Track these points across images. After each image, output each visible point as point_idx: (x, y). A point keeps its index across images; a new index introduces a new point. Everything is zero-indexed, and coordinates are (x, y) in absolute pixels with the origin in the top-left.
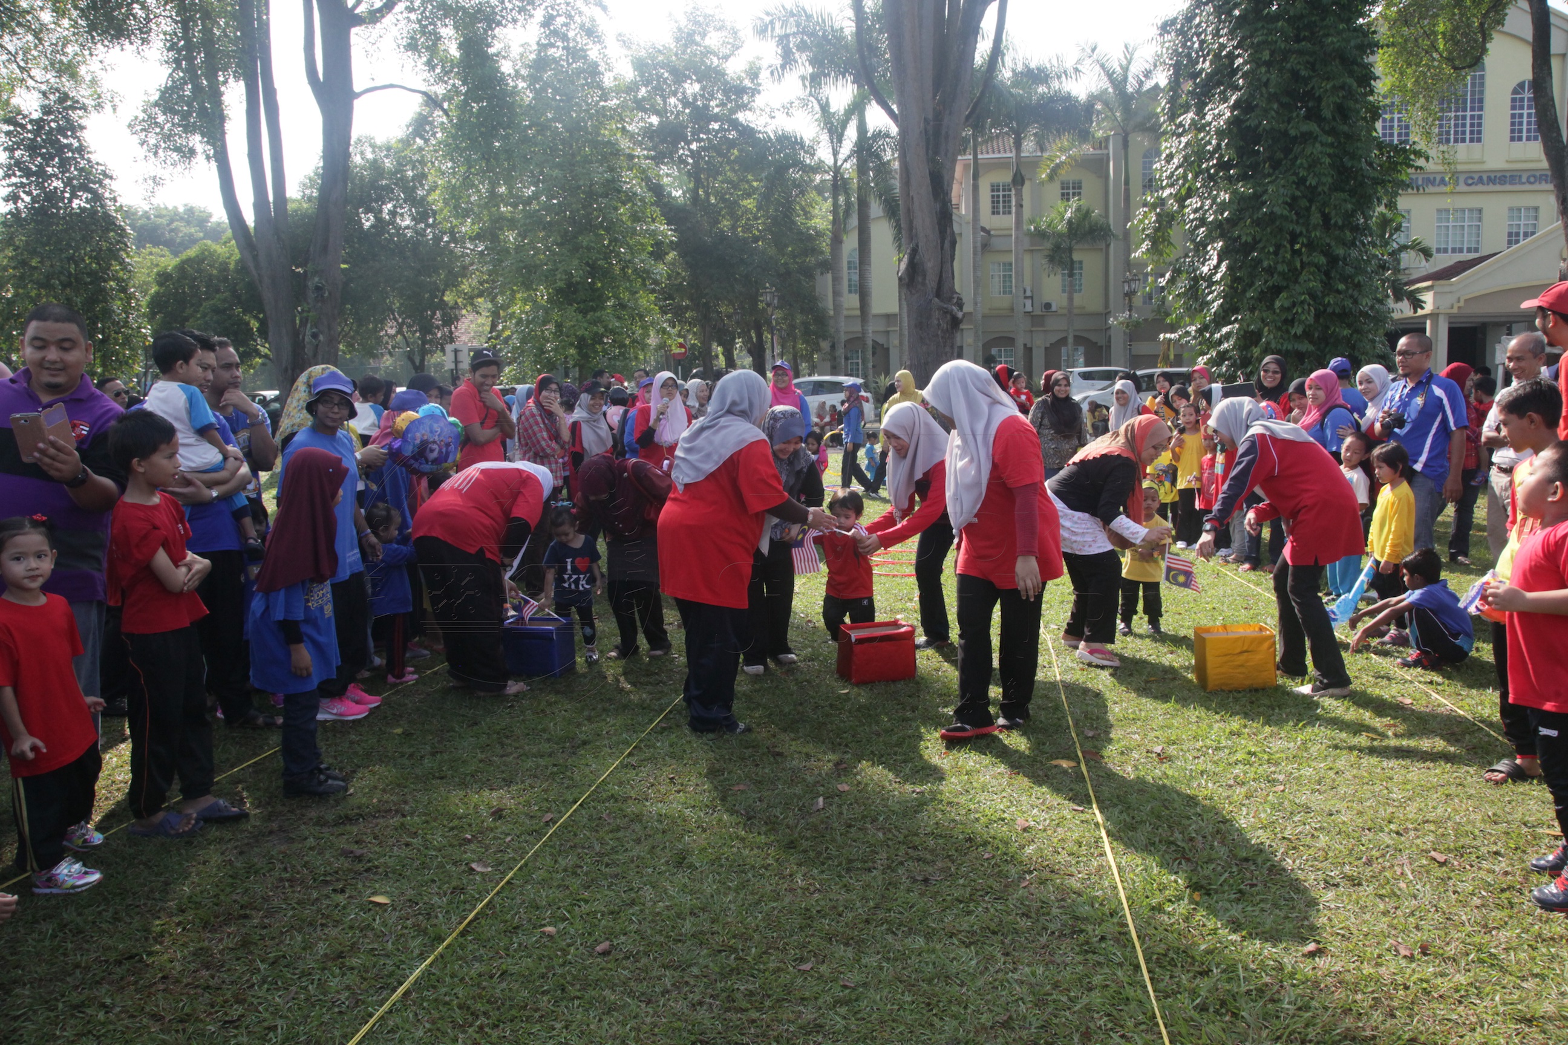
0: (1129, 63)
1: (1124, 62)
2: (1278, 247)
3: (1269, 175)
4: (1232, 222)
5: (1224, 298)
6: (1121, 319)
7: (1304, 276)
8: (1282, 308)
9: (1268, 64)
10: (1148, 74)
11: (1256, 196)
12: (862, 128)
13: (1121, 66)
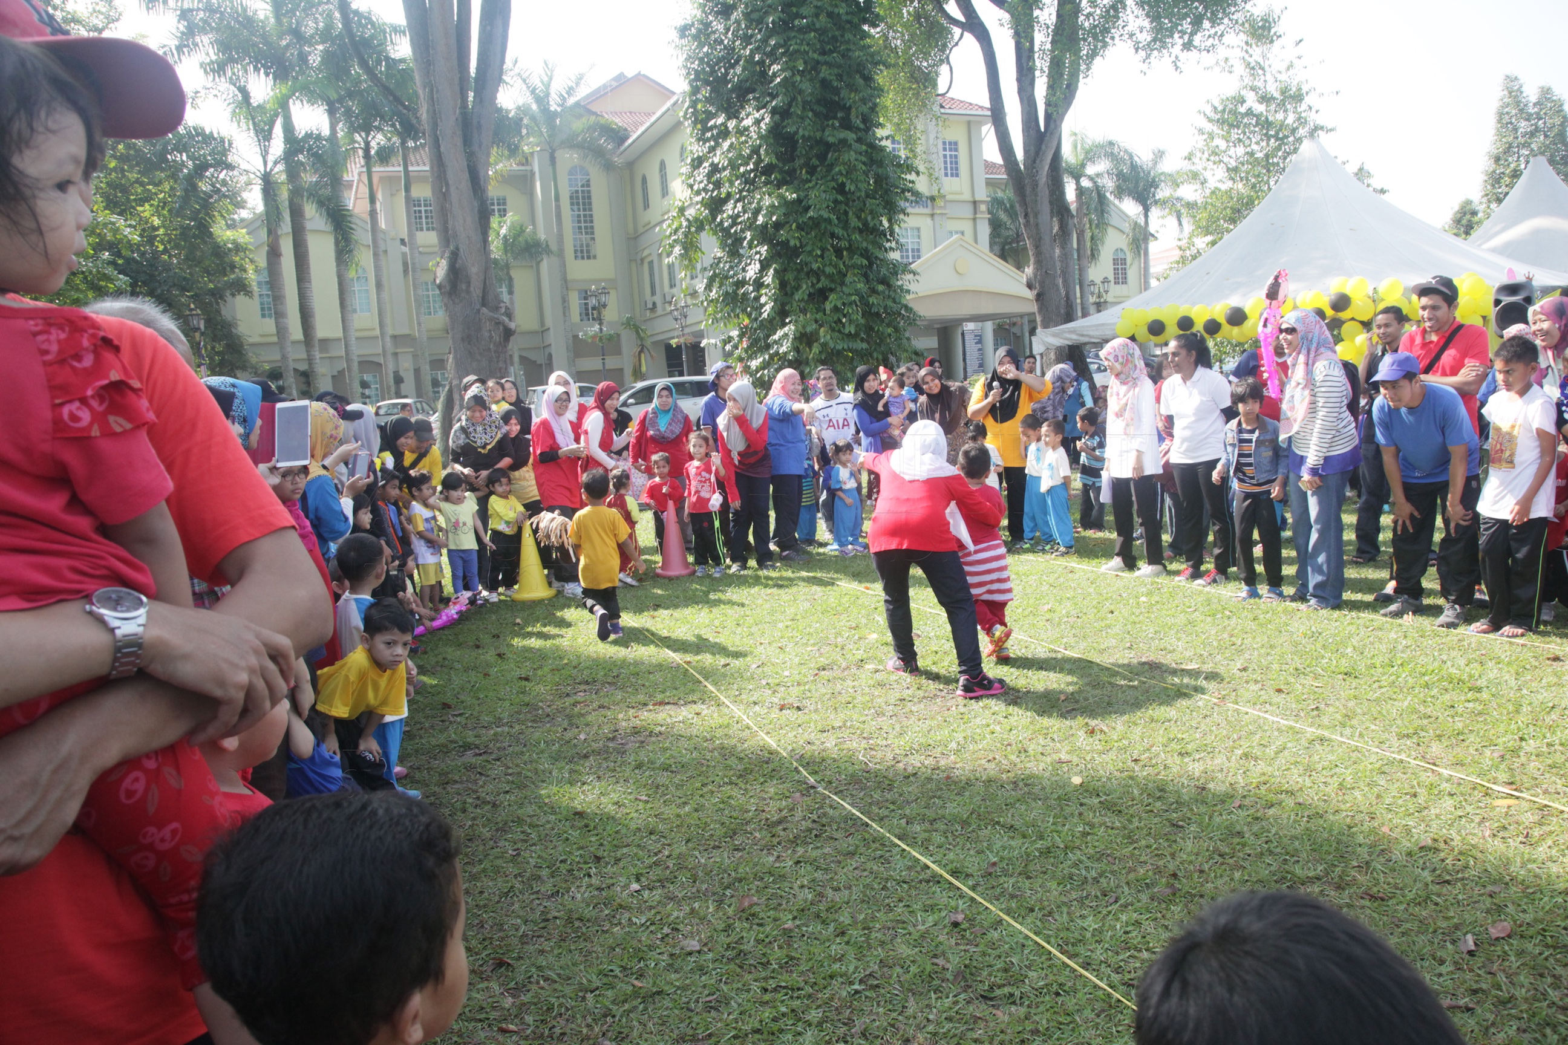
0: (551, 79)
1: (546, 79)
2: (823, 250)
3: (810, 181)
4: (778, 226)
5: (775, 301)
6: (591, 334)
7: (849, 279)
8: (836, 309)
9: (802, 73)
10: (570, 91)
11: (799, 201)
12: (288, 128)
13: (542, 82)
